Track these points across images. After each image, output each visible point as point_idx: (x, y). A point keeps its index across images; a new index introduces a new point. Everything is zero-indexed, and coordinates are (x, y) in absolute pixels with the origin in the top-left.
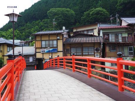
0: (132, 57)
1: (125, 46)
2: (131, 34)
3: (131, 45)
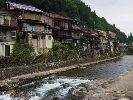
0: (15, 42)
1: (7, 30)
2: (15, 18)
3: (14, 30)
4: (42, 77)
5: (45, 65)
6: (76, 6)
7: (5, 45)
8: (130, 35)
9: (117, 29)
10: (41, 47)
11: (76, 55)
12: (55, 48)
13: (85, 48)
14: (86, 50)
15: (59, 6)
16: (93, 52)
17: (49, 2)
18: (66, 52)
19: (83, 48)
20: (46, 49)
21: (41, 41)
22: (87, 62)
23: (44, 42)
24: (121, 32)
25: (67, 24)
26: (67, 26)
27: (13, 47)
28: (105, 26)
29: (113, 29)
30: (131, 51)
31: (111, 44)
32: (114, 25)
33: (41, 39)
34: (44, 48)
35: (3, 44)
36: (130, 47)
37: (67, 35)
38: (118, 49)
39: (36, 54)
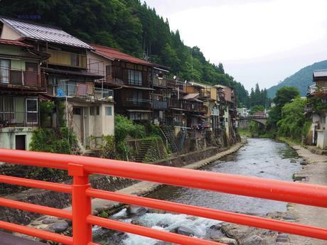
0: (35, 125)
1: (17, 96)
2: (35, 66)
3: (33, 95)
4: (110, 210)
5: (106, 179)
6: (137, 19)
7: (16, 134)
8: (254, 90)
9: (227, 75)
10: (91, 133)
11: (161, 149)
12: (119, 135)
13: (177, 130)
14: (179, 133)
15: (95, 18)
16: (191, 138)
17: (71, 5)
18: (140, 142)
19: (174, 129)
20: (102, 137)
21: (91, 118)
22: (184, 163)
23: (95, 120)
24: (235, 83)
25: (140, 74)
26: (140, 79)
27: (32, 138)
28: (203, 67)
29: (219, 75)
30: (260, 129)
31: (226, 115)
32: (221, 66)
33: (91, 114)
34: (97, 136)
35: (11, 133)
36: (259, 121)
37: (140, 100)
38: (236, 126)
39: (81, 151)
